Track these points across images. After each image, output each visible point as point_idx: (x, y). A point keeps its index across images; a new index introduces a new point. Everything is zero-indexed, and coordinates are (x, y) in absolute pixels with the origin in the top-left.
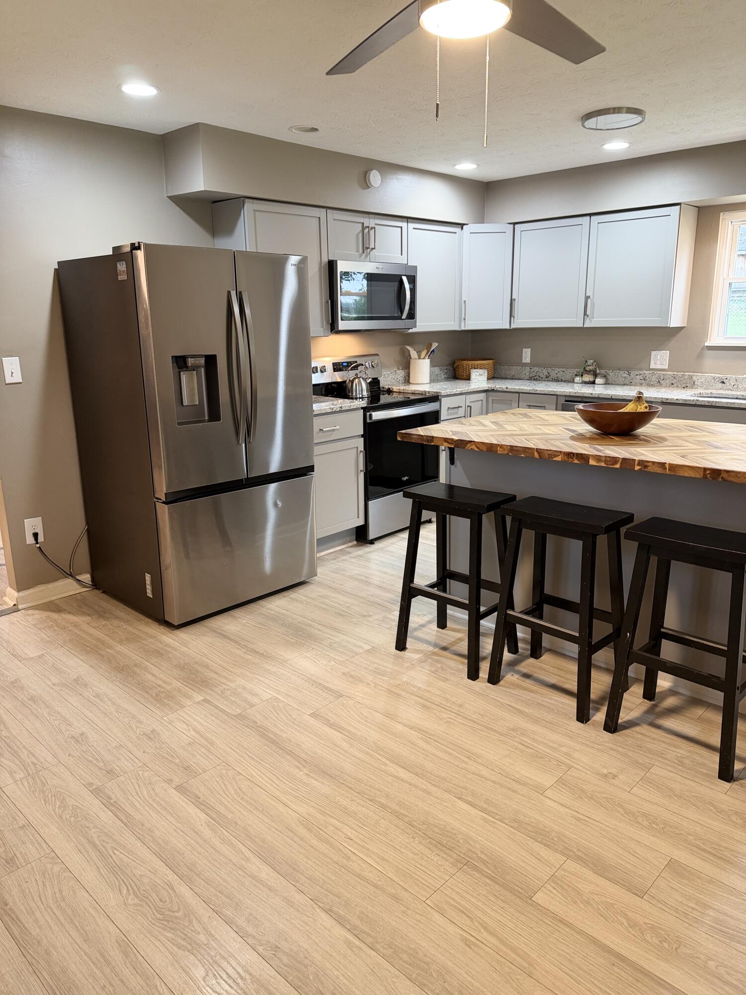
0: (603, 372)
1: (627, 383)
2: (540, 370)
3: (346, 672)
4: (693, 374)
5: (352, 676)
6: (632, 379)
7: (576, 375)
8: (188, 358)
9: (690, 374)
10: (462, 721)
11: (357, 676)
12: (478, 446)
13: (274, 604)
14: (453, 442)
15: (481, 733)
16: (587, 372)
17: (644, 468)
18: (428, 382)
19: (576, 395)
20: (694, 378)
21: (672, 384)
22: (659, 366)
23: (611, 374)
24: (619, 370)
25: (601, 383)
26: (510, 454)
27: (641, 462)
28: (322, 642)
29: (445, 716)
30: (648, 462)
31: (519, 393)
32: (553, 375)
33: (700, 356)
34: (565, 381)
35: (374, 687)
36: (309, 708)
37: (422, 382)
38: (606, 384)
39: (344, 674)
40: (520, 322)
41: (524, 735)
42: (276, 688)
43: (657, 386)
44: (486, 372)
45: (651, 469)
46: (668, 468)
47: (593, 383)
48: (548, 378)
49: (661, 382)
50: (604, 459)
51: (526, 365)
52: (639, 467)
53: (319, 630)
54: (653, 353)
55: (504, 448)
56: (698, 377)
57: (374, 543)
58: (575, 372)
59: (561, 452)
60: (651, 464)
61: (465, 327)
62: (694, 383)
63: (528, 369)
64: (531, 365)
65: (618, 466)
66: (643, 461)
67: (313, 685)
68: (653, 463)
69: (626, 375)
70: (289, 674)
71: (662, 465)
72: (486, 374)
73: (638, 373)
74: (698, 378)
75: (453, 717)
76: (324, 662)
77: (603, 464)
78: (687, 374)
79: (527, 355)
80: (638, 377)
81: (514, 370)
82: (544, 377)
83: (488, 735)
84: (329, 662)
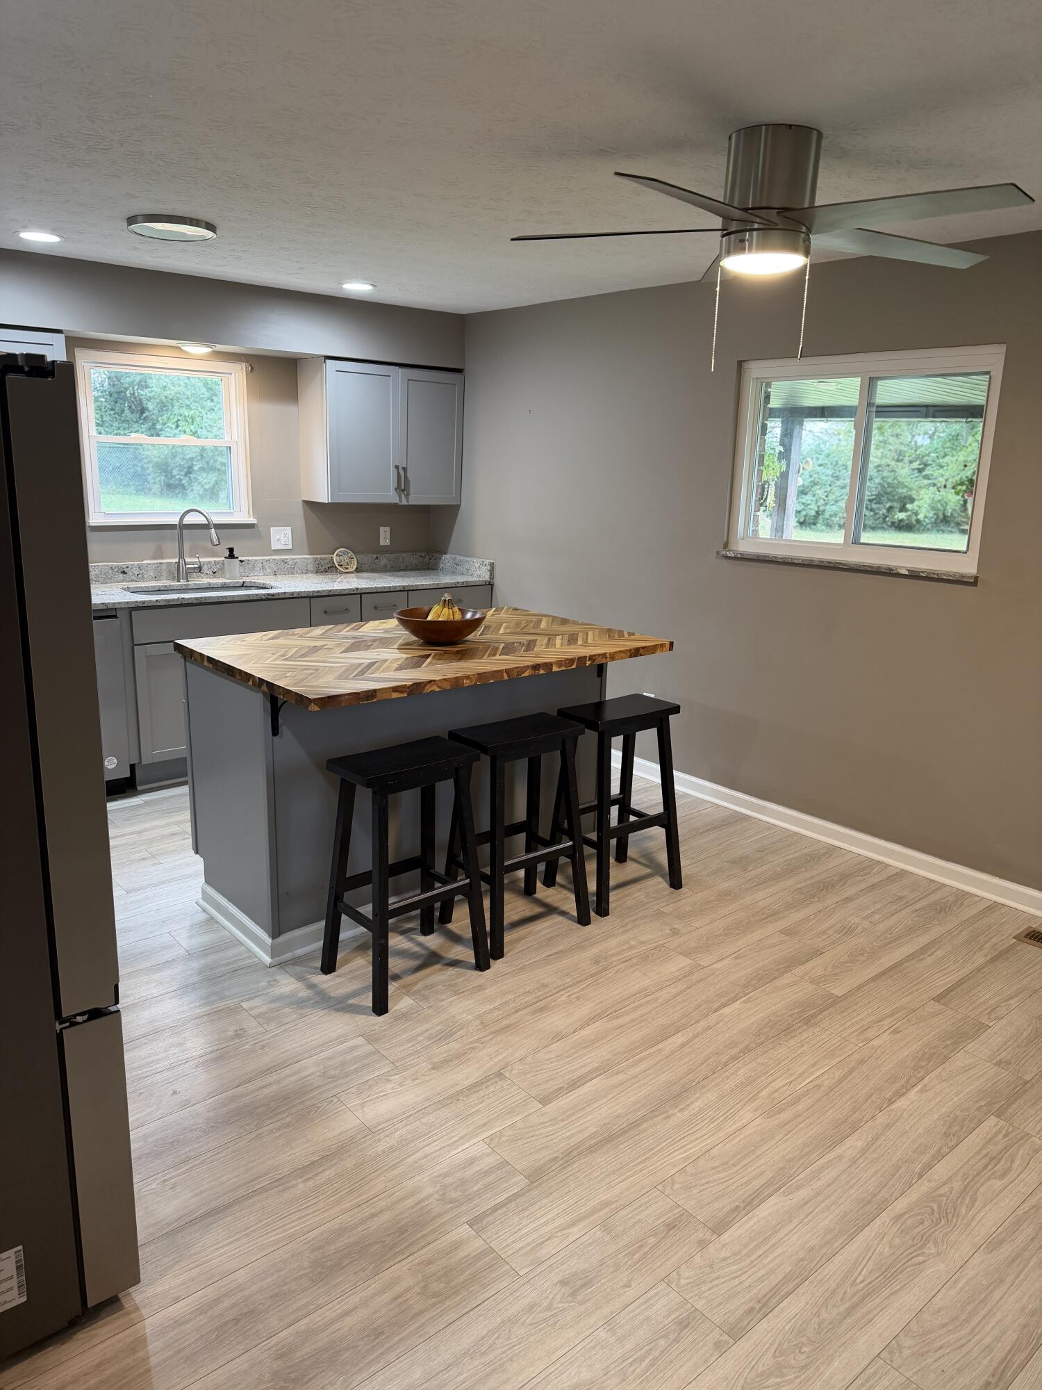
12: (440, 684)
26: (478, 683)
30: (595, 655)
50: (563, 663)
52: (590, 662)
55: (470, 679)
59: (528, 666)
68: (599, 655)
77: (564, 668)
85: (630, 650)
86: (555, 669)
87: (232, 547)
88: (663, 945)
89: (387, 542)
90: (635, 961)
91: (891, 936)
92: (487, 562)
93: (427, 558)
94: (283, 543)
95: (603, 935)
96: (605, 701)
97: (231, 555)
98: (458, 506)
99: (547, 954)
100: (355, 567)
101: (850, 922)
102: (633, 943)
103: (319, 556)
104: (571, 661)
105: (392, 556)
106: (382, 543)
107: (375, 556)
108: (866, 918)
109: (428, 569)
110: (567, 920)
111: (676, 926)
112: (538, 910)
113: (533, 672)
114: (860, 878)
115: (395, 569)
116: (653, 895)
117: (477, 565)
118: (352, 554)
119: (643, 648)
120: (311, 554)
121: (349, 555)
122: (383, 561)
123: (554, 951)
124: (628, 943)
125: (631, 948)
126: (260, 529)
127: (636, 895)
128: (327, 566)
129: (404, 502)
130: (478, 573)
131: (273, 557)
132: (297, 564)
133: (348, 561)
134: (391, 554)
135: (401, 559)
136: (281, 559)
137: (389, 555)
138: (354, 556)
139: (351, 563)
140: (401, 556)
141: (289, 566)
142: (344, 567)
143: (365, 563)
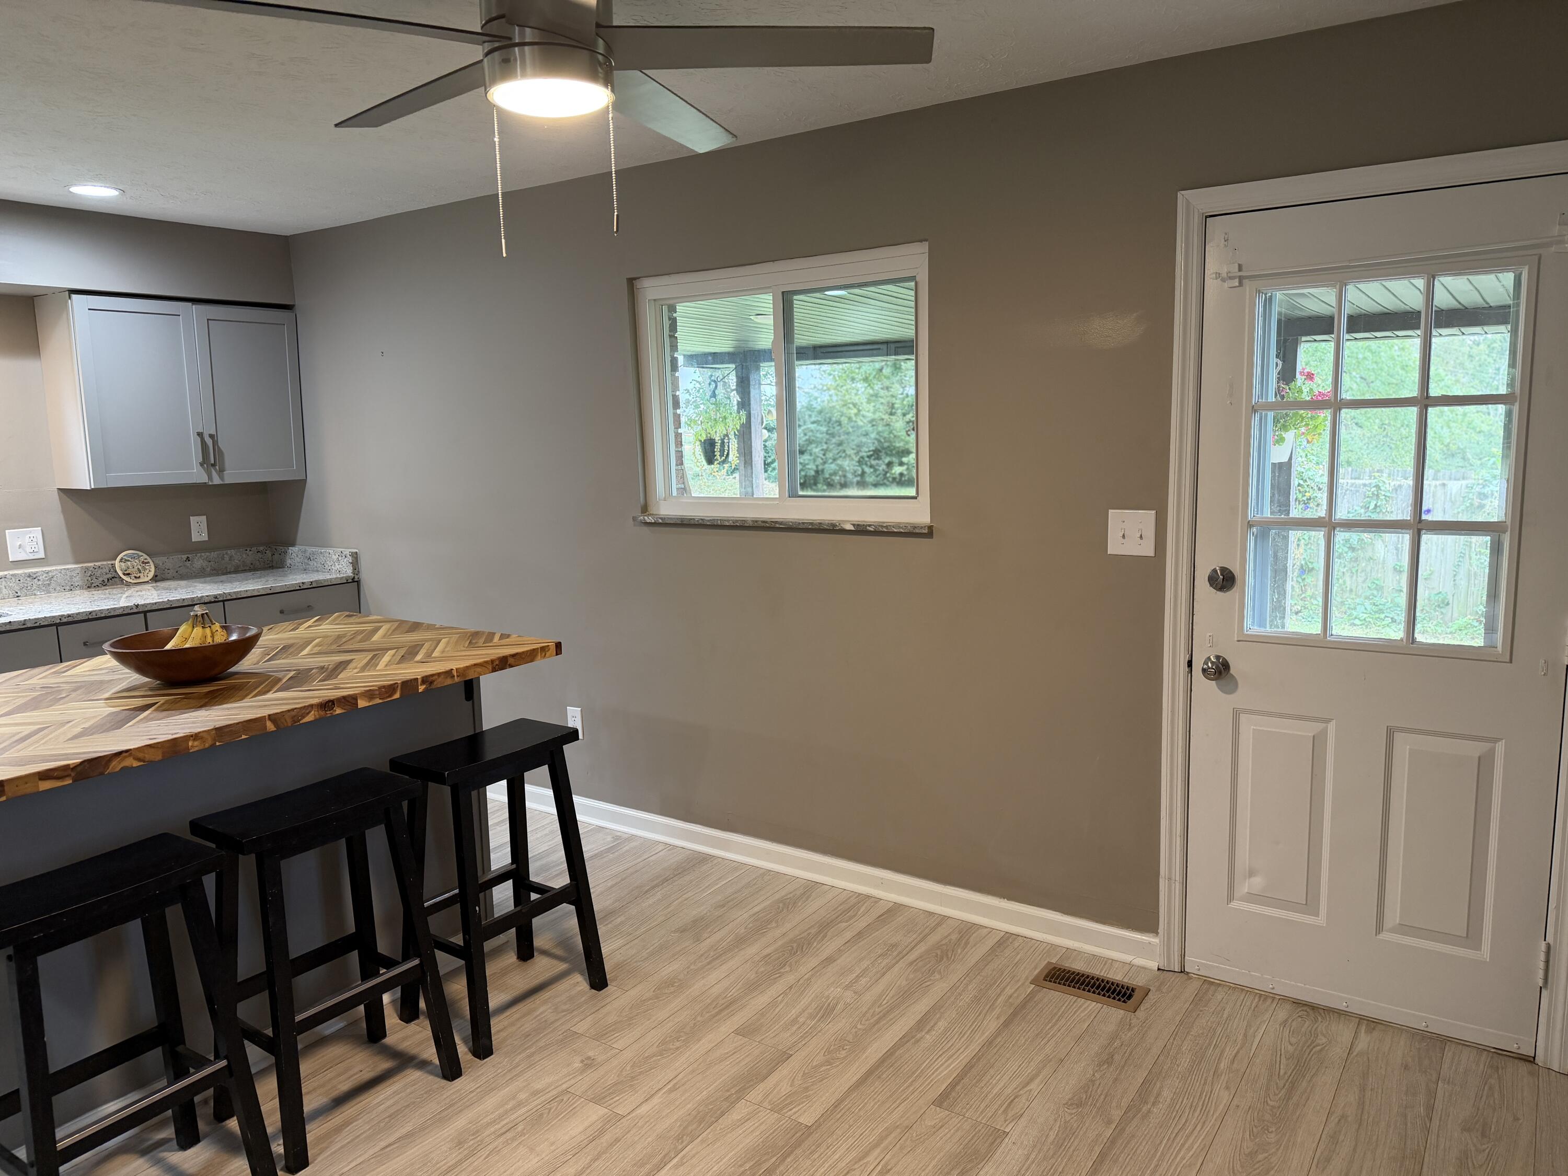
12: (140, 755)
14: (70, 772)
17: (430, 686)
26: (218, 744)
27: (425, 679)
30: (432, 675)
45: (440, 683)
46: (455, 674)
50: (377, 693)
52: (424, 687)
55: (202, 738)
59: (312, 706)
60: (437, 677)
65: (397, 695)
66: (426, 676)
68: (439, 674)
71: (449, 673)
77: (378, 701)
85: (492, 661)
86: (362, 703)
88: (566, 1091)
89: (204, 537)
90: (520, 1128)
91: (881, 1009)
92: (347, 552)
93: (269, 553)
94: (29, 550)
95: (478, 1090)
96: (482, 733)
98: (304, 481)
99: (383, 1144)
100: (151, 575)
101: (828, 997)
102: (522, 1096)
103: (91, 564)
104: (391, 688)
105: (214, 555)
106: (195, 537)
107: (185, 557)
108: (847, 987)
109: (272, 567)
110: (426, 1075)
111: (591, 1054)
112: (385, 1065)
113: (322, 713)
114: (844, 924)
115: (218, 572)
116: (565, 1007)
117: (335, 557)
118: (146, 556)
119: (513, 656)
120: (77, 562)
121: (142, 559)
122: (199, 562)
123: (397, 1135)
124: (514, 1098)
125: (520, 1105)
127: (541, 1010)
128: (105, 577)
129: (217, 481)
130: (340, 568)
131: (11, 572)
132: (55, 579)
133: (140, 567)
134: (210, 552)
135: (227, 558)
136: (25, 574)
137: (207, 554)
138: (149, 560)
139: (145, 569)
140: (226, 553)
141: (40, 583)
142: (132, 576)
143: (167, 568)
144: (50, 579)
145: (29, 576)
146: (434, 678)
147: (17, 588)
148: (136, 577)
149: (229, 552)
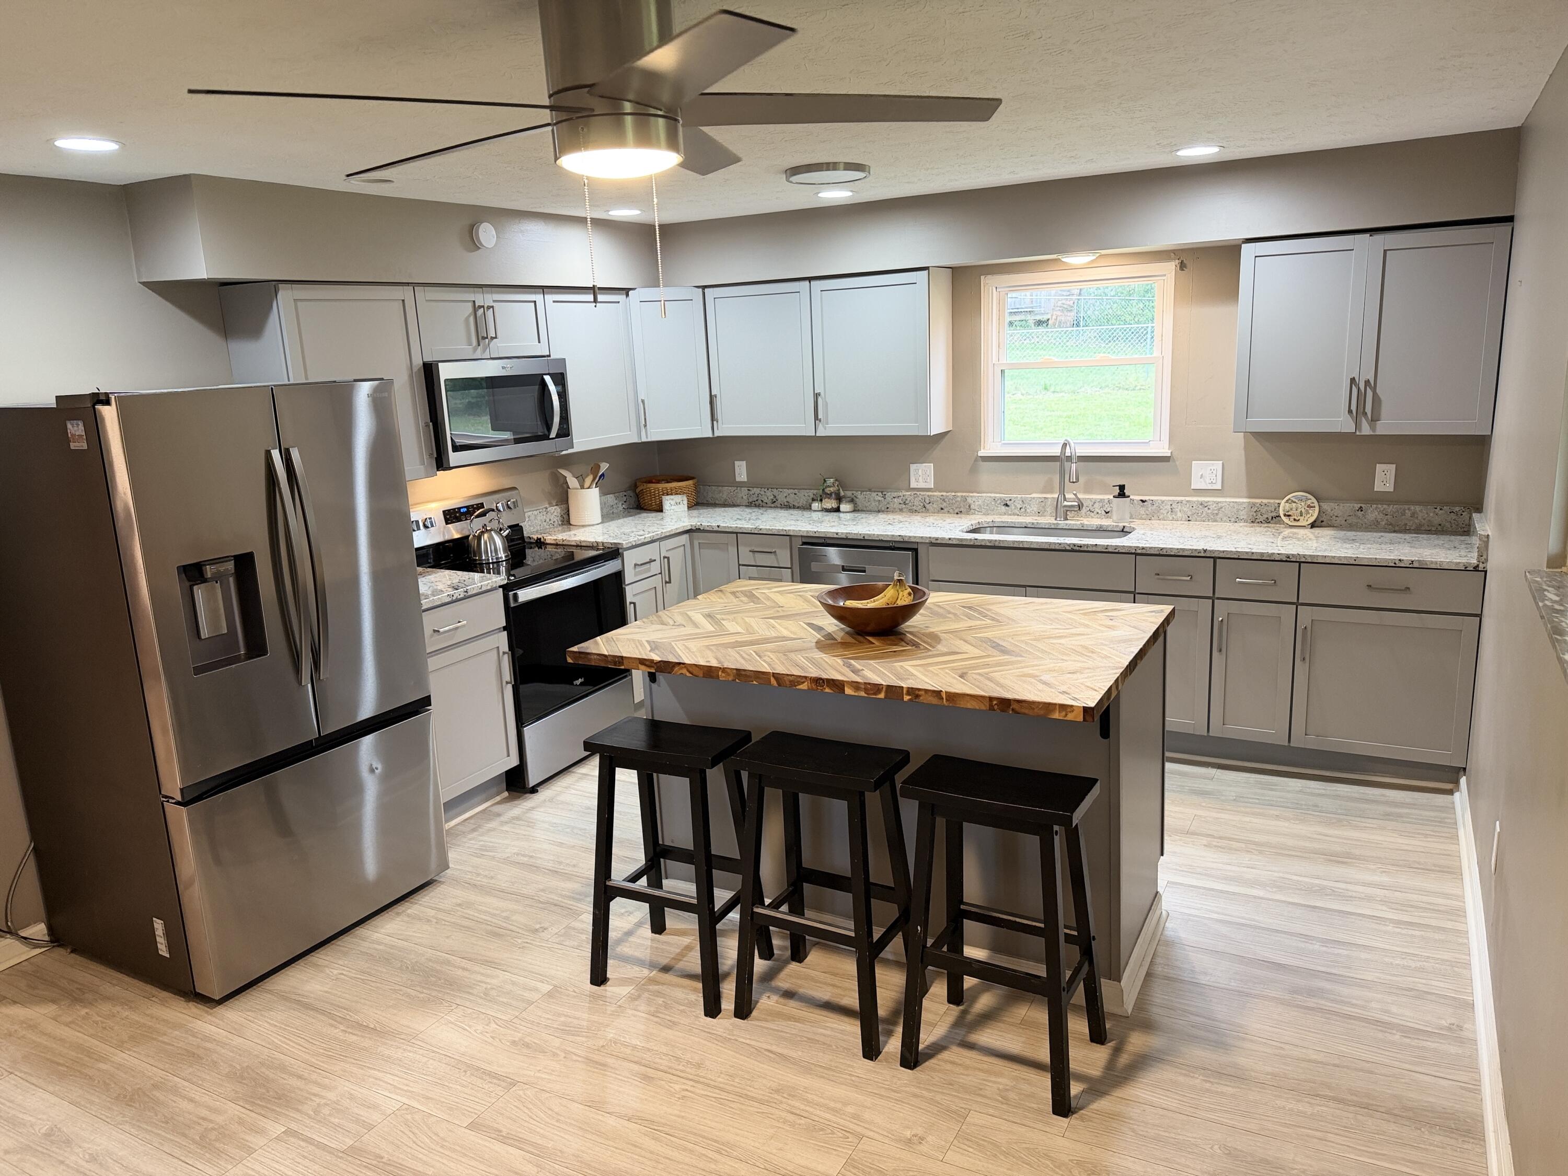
0: (849, 493)
1: (883, 509)
2: (762, 493)
3: (517, 1039)
4: (967, 494)
5: (527, 1046)
6: (888, 503)
7: (813, 500)
8: (205, 565)
9: (964, 494)
10: (702, 1092)
11: (535, 1043)
12: (690, 669)
13: (383, 931)
15: (732, 1106)
16: (829, 496)
17: (916, 699)
18: (600, 521)
19: (817, 535)
20: (969, 500)
21: (942, 509)
22: (922, 485)
23: (860, 497)
24: (870, 490)
25: (848, 510)
26: (738, 680)
27: (910, 690)
28: (471, 991)
29: (677, 1087)
30: (919, 690)
31: (737, 533)
32: (781, 498)
33: (974, 470)
34: (798, 508)
35: (565, 1057)
36: (464, 1114)
37: (590, 523)
38: (854, 511)
39: (514, 1043)
40: (726, 429)
41: (793, 1096)
42: (406, 1088)
43: (922, 512)
44: (685, 498)
45: (924, 699)
46: (944, 697)
47: (837, 510)
48: (774, 504)
49: (927, 506)
50: (863, 687)
51: (741, 485)
52: (909, 697)
53: (464, 969)
54: (913, 467)
55: (727, 672)
56: (974, 499)
57: (537, 791)
58: (811, 493)
59: (806, 677)
61: (647, 438)
62: (970, 506)
63: (745, 490)
64: (749, 485)
65: (882, 696)
66: (912, 688)
67: (465, 1072)
68: (926, 691)
69: (880, 499)
70: (425, 1060)
71: (938, 693)
72: (686, 502)
73: (896, 494)
74: (976, 499)
75: (689, 1088)
76: (480, 1028)
77: (863, 694)
78: (959, 494)
79: (741, 471)
80: (895, 500)
81: (726, 492)
82: (769, 502)
83: (743, 1107)
84: (487, 1025)
85: (991, 699)
86: (848, 691)
87: (1122, 483)
88: (861, 1137)
89: (1390, 487)
90: (802, 1121)
94: (1208, 481)
97: (1122, 494)
98: (1488, 439)
99: (774, 1048)
100: (1312, 520)
102: (849, 1109)
103: (1259, 501)
104: (877, 688)
105: (1391, 509)
106: (1377, 487)
107: (1357, 506)
111: (931, 1138)
115: (1397, 527)
118: (1314, 500)
120: (1247, 497)
121: (1309, 502)
122: (1373, 514)
124: (847, 1104)
125: (838, 1112)
126: (1177, 463)
128: (1270, 515)
129: (1366, 430)
131: (1188, 499)
132: (1223, 510)
133: (1303, 510)
134: (1389, 505)
135: (1408, 513)
136: (1198, 501)
137: (1385, 506)
138: (1316, 504)
139: (1308, 513)
140: (1409, 509)
141: (1209, 511)
142: (1292, 518)
143: (1336, 514)
144: (1219, 510)
145: (1201, 504)
146: (923, 693)
147: (1189, 513)
148: (1295, 520)
149: (1412, 508)
